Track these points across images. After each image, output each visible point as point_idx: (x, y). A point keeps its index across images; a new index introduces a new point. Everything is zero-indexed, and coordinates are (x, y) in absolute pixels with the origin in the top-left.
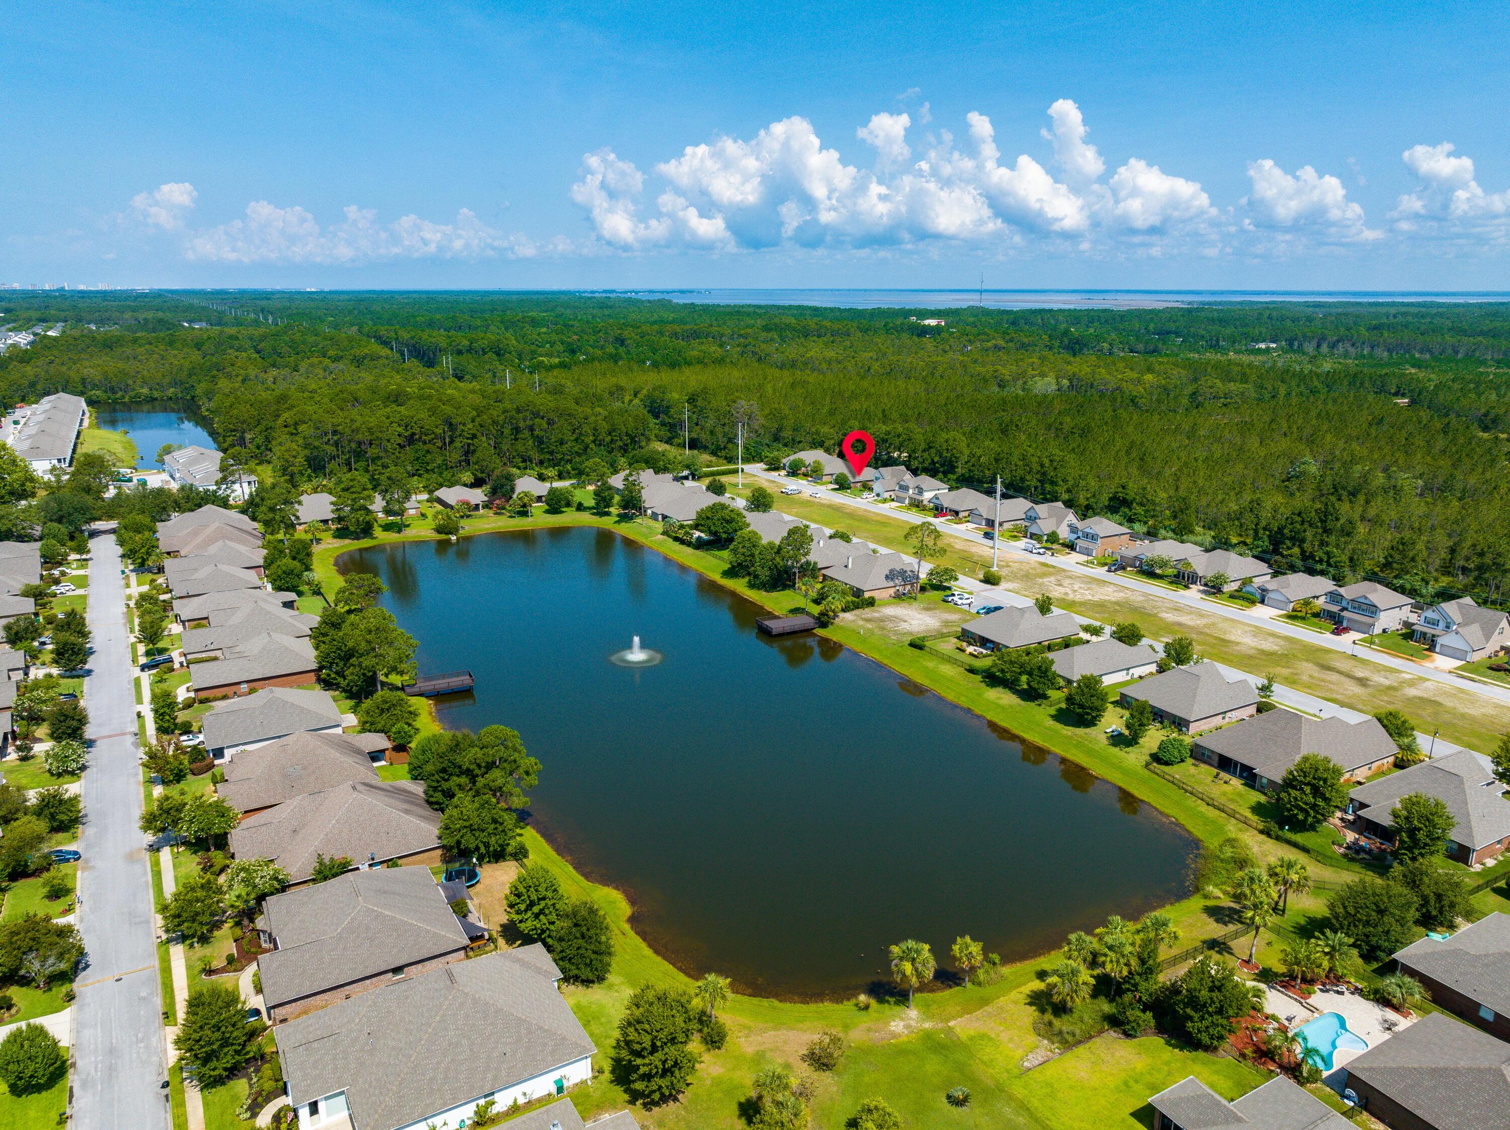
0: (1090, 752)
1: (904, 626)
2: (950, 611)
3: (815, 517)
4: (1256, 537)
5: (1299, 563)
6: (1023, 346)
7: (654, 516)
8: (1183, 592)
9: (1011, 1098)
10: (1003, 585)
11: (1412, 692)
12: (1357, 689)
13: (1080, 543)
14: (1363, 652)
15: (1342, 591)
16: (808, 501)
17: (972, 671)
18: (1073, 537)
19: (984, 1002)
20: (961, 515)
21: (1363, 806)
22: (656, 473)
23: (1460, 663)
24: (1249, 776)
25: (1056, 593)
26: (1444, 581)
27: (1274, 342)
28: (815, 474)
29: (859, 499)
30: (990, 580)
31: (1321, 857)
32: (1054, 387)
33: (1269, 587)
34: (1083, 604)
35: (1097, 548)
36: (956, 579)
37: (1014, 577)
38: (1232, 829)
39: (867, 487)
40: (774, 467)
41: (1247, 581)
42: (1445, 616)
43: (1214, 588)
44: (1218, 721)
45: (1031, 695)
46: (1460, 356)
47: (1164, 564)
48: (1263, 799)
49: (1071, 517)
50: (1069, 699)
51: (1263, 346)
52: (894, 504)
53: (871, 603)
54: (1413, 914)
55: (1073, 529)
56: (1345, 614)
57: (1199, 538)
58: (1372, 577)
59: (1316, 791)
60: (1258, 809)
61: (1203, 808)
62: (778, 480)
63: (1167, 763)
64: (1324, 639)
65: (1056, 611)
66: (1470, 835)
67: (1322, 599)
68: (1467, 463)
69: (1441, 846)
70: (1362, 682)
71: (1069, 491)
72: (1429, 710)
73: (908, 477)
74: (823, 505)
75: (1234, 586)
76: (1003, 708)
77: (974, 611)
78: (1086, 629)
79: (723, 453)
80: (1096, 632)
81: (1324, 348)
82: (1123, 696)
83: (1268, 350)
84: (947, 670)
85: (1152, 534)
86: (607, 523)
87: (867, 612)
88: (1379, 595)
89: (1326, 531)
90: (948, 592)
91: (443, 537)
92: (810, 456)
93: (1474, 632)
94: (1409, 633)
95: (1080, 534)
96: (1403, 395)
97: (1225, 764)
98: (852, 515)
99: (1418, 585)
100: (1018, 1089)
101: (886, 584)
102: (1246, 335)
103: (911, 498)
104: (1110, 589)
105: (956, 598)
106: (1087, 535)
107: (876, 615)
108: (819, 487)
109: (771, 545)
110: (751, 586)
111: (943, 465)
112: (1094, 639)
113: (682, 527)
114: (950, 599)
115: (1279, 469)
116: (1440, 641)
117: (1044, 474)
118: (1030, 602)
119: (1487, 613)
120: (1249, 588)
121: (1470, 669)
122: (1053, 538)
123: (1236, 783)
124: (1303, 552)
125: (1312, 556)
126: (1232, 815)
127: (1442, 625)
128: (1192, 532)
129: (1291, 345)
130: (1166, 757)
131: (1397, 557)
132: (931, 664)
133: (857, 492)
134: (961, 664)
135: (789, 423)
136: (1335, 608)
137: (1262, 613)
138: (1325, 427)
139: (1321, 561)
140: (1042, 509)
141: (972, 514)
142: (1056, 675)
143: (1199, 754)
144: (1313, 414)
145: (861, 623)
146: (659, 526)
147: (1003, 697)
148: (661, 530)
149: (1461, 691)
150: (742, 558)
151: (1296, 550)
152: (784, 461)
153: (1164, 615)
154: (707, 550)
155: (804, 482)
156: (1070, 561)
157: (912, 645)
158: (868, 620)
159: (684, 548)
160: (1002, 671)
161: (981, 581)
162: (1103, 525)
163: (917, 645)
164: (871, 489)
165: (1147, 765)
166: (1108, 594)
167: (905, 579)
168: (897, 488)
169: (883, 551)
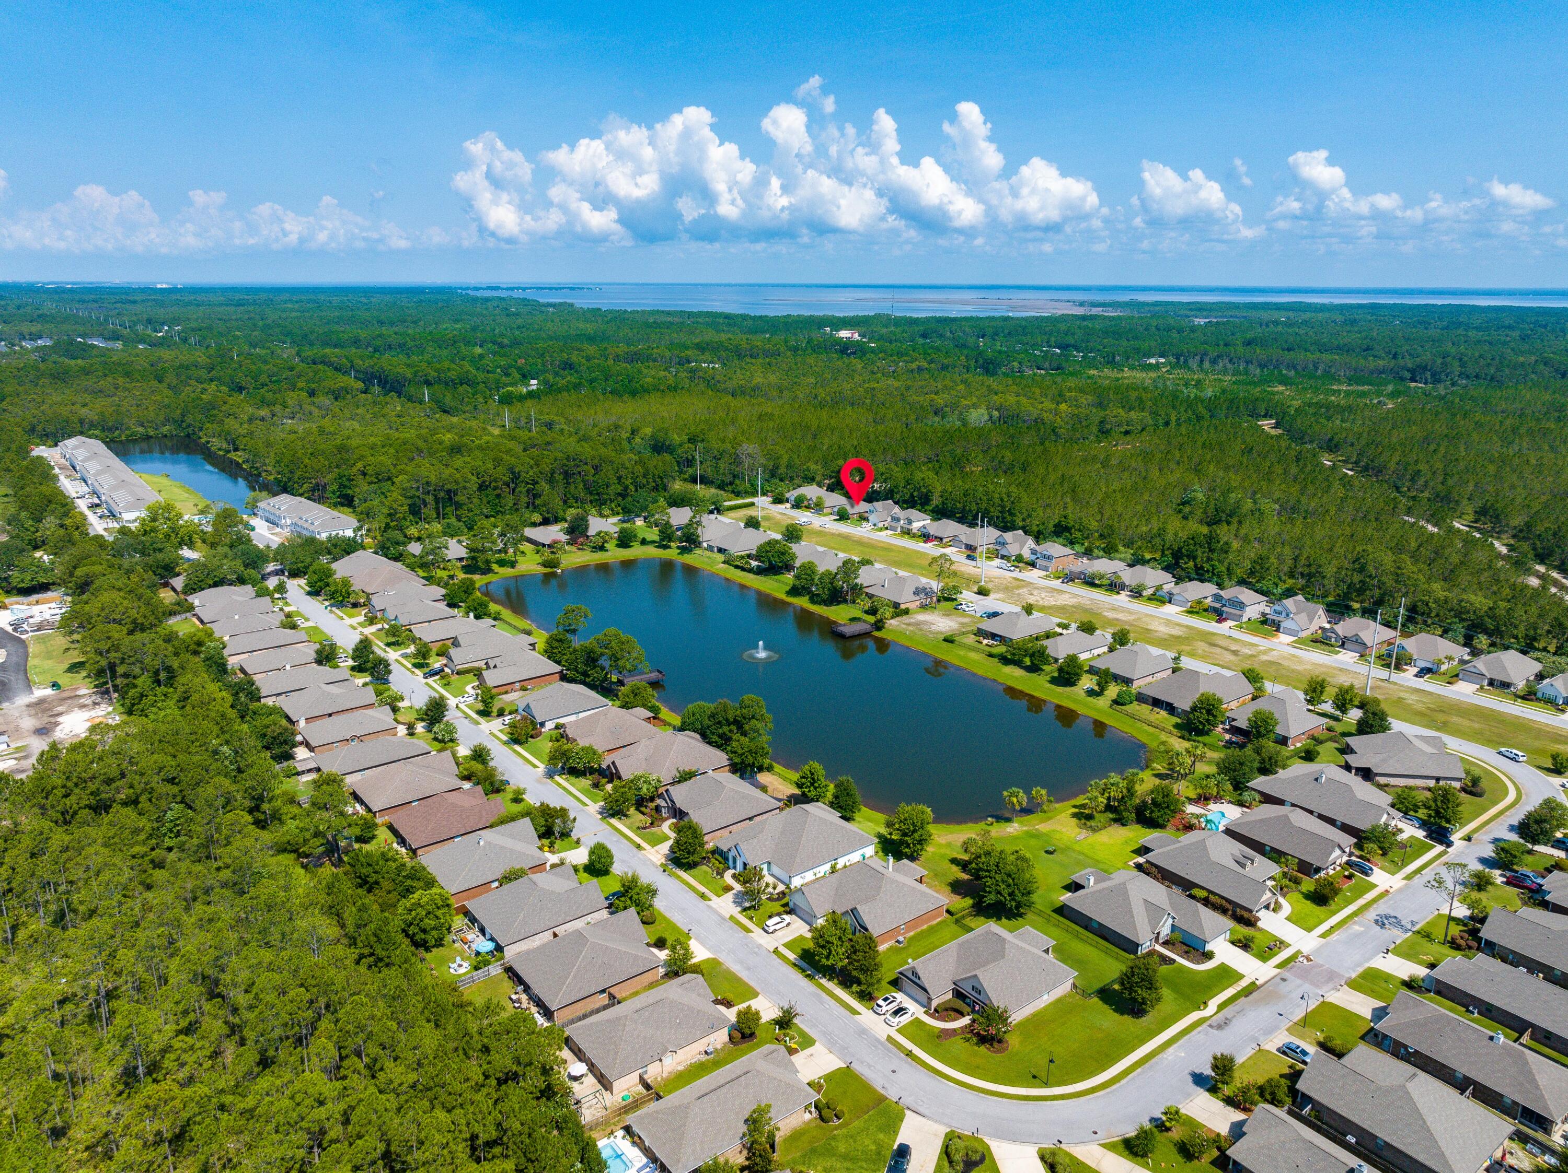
0: (1075, 701)
1: (934, 628)
2: (962, 616)
4: (1163, 555)
5: (1194, 575)
6: (944, 368)
7: (710, 548)
8: (1115, 597)
9: (1074, 850)
10: (992, 596)
11: (1264, 658)
12: (1232, 658)
13: (1039, 562)
14: (1236, 634)
15: (1222, 593)
16: (818, 531)
17: (991, 655)
18: (1034, 557)
19: (1050, 818)
20: (945, 541)
21: (1234, 720)
23: (1295, 638)
24: (1171, 709)
25: (1031, 600)
26: (1290, 582)
27: (1161, 357)
28: (818, 507)
29: (859, 528)
30: (982, 592)
31: (1212, 747)
32: (986, 417)
33: (1174, 591)
34: (1050, 608)
35: (1052, 566)
36: (960, 592)
37: (999, 589)
38: (1163, 737)
39: (863, 518)
40: (779, 500)
41: (1159, 588)
42: (1286, 609)
43: (1137, 593)
44: (1149, 679)
45: (1033, 669)
46: (1319, 372)
47: (1101, 577)
48: (1179, 721)
49: (1030, 543)
50: (1060, 670)
51: (1153, 361)
52: (889, 532)
53: (906, 612)
54: (1256, 765)
55: (1034, 552)
56: (1224, 609)
57: (1122, 556)
58: (1242, 582)
59: (1209, 712)
60: (1177, 726)
61: (1146, 727)
62: (786, 512)
63: (1123, 704)
64: (1212, 626)
65: (1036, 614)
66: (1288, 730)
67: (1209, 599)
68: (1311, 489)
69: (1272, 736)
70: (1235, 653)
71: (1024, 520)
72: (1274, 668)
73: (896, 509)
74: (833, 534)
75: (1150, 591)
76: (1016, 678)
77: (978, 615)
78: (1059, 625)
80: (1065, 627)
81: (1207, 364)
82: (1091, 667)
83: (1157, 366)
84: (973, 655)
85: (1088, 553)
86: (672, 553)
87: (905, 619)
88: (1246, 595)
89: (1212, 550)
90: (956, 603)
91: (548, 570)
92: (811, 492)
93: (1302, 618)
94: (1265, 621)
95: (1039, 555)
96: (1271, 417)
97: (1157, 703)
98: (864, 543)
99: (1271, 587)
100: (1077, 847)
101: (914, 598)
102: (1137, 350)
103: (901, 527)
104: (1067, 596)
105: (963, 607)
106: (1044, 557)
107: (913, 620)
108: (823, 518)
109: (828, 573)
110: (813, 602)
111: (920, 498)
112: (1064, 632)
113: (740, 558)
114: (960, 607)
115: (1176, 496)
116: (1282, 625)
117: (1003, 507)
118: (1018, 609)
119: (1311, 605)
120: (1160, 593)
121: (1301, 642)
122: (1019, 559)
123: (1163, 713)
124: (1195, 566)
125: (1202, 568)
126: (1163, 730)
127: (1284, 614)
128: (1117, 551)
129: (1178, 359)
130: (1122, 701)
131: (1258, 567)
132: (962, 653)
133: (856, 522)
134: (983, 652)
136: (1218, 605)
137: (1170, 610)
138: (1209, 456)
139: (1208, 571)
140: (1008, 536)
141: (954, 541)
142: (1048, 656)
143: (1141, 698)
144: (1199, 443)
145: (904, 626)
146: (717, 556)
147: (1017, 672)
148: (720, 560)
149: (1294, 656)
150: (802, 581)
151: (1191, 564)
152: (787, 495)
153: (1106, 614)
154: (766, 575)
155: (808, 514)
156: (1033, 575)
157: (945, 640)
158: (909, 624)
159: (745, 573)
160: (1014, 654)
161: (977, 593)
162: (1055, 548)
163: (948, 640)
164: (867, 519)
165: (1111, 707)
166: (1065, 600)
167: (926, 594)
168: (889, 519)
169: (901, 573)
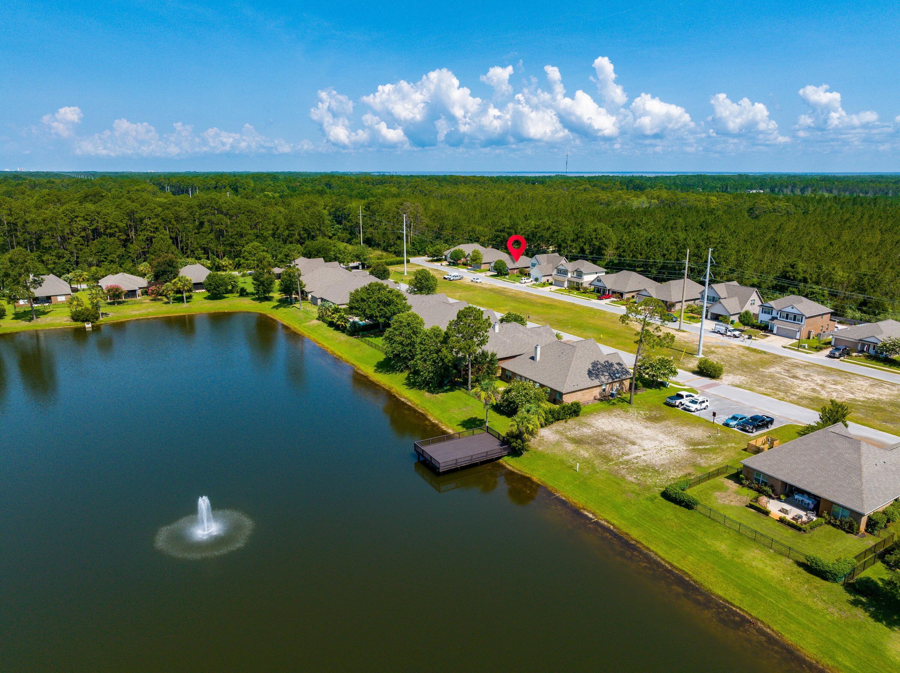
1: (635, 452)
2: (687, 423)
3: (479, 300)
7: (314, 300)
10: (727, 379)
13: (777, 325)
16: (470, 286)
18: (766, 318)
20: (626, 296)
22: (326, 261)
28: (474, 263)
29: (518, 284)
30: (707, 372)
35: (800, 331)
36: (675, 373)
39: (524, 273)
40: (437, 257)
49: (756, 297)
51: (754, 191)
52: (554, 288)
53: (574, 411)
55: (765, 309)
62: (441, 268)
73: (563, 262)
74: (485, 289)
77: (720, 420)
79: (393, 249)
83: (758, 194)
87: (572, 428)
90: (665, 393)
91: (79, 324)
92: (468, 249)
95: (774, 314)
98: (515, 298)
101: (589, 383)
102: (741, 186)
103: (569, 281)
105: (685, 401)
106: (783, 317)
107: (587, 431)
108: (478, 274)
109: (436, 333)
110: (411, 384)
113: (336, 310)
114: (678, 402)
122: (745, 319)
129: (773, 190)
132: (720, 545)
133: (514, 278)
135: (449, 223)
140: (718, 290)
141: (639, 297)
145: (570, 447)
146: (314, 310)
148: (317, 316)
150: (400, 348)
152: (446, 253)
154: (363, 336)
155: (465, 270)
158: (579, 441)
159: (338, 334)
161: (694, 372)
164: (528, 275)
167: (612, 375)
168: (555, 272)
169: (567, 337)
